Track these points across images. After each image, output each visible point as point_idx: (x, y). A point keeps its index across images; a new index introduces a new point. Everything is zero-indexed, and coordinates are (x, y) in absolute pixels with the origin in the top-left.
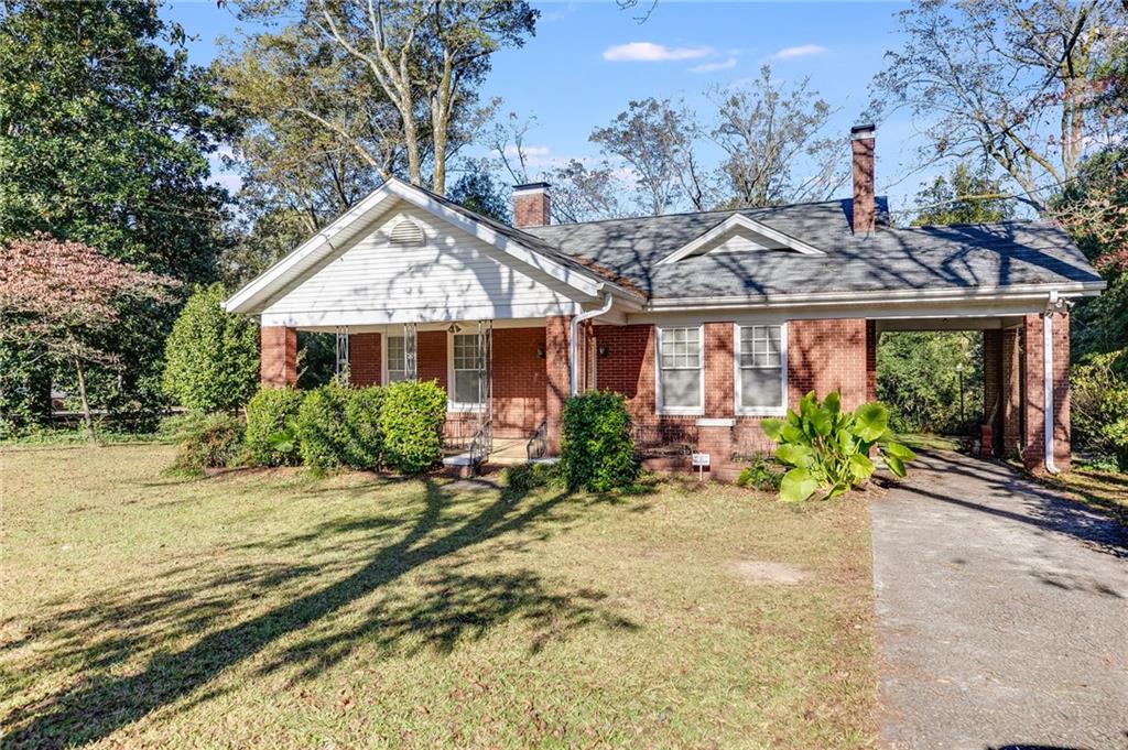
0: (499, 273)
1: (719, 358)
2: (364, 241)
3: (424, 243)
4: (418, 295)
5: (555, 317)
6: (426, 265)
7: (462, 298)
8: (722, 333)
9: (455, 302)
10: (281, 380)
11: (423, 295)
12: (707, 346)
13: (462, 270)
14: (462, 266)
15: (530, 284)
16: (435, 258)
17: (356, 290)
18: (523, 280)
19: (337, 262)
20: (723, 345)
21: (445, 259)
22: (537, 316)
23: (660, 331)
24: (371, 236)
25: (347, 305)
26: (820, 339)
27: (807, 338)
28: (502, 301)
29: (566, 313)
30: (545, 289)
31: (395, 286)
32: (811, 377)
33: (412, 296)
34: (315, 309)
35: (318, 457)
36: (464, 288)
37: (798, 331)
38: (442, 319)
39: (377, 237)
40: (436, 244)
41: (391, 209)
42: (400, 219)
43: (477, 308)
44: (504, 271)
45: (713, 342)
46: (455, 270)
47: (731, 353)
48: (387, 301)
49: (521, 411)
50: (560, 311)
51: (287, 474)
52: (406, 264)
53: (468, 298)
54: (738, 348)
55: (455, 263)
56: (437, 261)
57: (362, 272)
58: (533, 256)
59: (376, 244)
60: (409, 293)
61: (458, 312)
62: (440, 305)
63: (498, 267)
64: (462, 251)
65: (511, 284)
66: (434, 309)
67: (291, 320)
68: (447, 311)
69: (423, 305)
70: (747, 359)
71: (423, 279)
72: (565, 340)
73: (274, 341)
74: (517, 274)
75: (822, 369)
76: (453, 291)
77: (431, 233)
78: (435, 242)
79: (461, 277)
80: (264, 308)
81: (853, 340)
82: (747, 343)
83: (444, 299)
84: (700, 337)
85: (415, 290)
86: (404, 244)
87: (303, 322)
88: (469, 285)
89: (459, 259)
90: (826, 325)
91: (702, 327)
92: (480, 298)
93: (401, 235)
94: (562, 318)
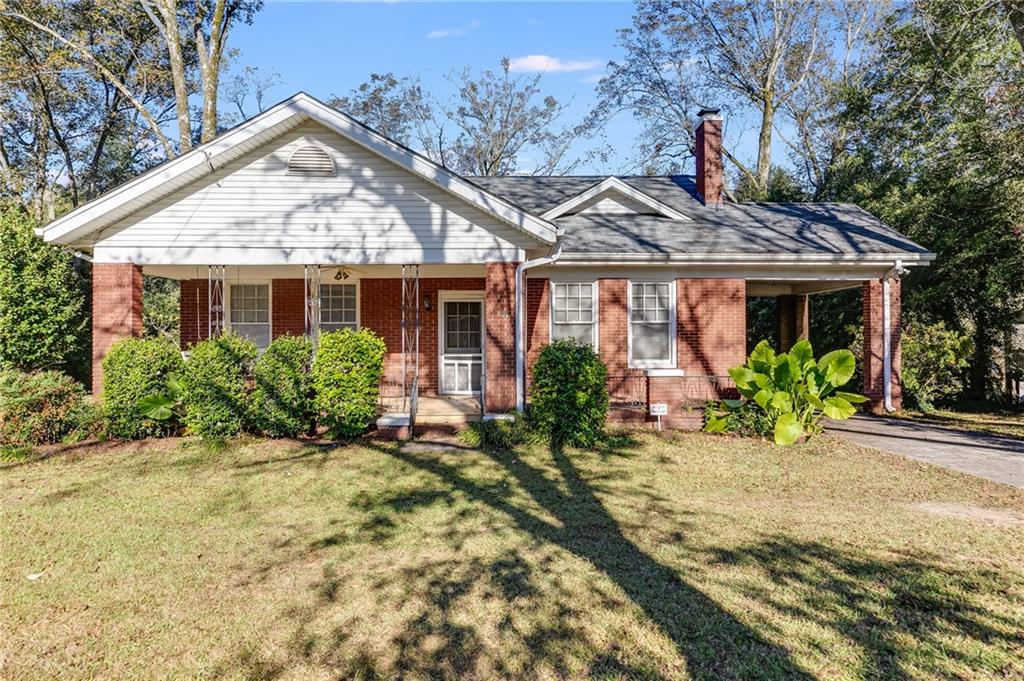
0: (429, 213)
1: (613, 312)
2: (252, 165)
3: (334, 172)
4: (325, 232)
5: (495, 264)
6: (336, 198)
7: (384, 239)
8: (616, 288)
9: (374, 243)
10: (125, 330)
11: (332, 233)
12: (601, 301)
13: (382, 206)
14: (382, 203)
15: (467, 227)
16: (347, 191)
17: (237, 223)
18: (458, 222)
19: (212, 189)
20: (617, 300)
21: (361, 192)
22: (475, 261)
23: (553, 285)
24: (260, 160)
25: (225, 239)
26: (705, 295)
27: (694, 294)
28: (433, 244)
29: (509, 260)
30: (483, 232)
31: (293, 221)
32: (697, 331)
33: (318, 233)
34: (176, 244)
35: (215, 424)
36: (387, 227)
37: (686, 288)
38: (358, 261)
39: (268, 162)
40: (352, 176)
41: (290, 131)
42: (301, 143)
43: (403, 251)
44: (436, 210)
45: (607, 296)
46: (375, 206)
47: (625, 307)
48: (283, 238)
49: (402, 367)
50: (502, 257)
51: (167, 448)
52: (309, 197)
53: (391, 239)
54: (630, 303)
55: (374, 198)
56: (350, 195)
57: (247, 202)
58: (482, 196)
59: (267, 169)
60: (314, 230)
61: (378, 254)
62: (354, 245)
63: (428, 206)
64: (383, 185)
65: (444, 225)
66: (347, 250)
67: (140, 256)
68: (364, 253)
69: (332, 245)
70: (638, 314)
71: (331, 215)
72: (507, 289)
73: (113, 281)
74: (451, 216)
75: (707, 324)
76: (371, 231)
77: (343, 161)
78: (347, 172)
79: (383, 215)
80: (97, 240)
81: (734, 297)
82: (638, 299)
83: (360, 239)
84: (594, 292)
85: (321, 227)
86: (306, 172)
87: (157, 257)
88: (392, 225)
89: (380, 194)
90: (710, 284)
91: (597, 282)
92: (407, 239)
93: (302, 161)
94: (504, 265)
